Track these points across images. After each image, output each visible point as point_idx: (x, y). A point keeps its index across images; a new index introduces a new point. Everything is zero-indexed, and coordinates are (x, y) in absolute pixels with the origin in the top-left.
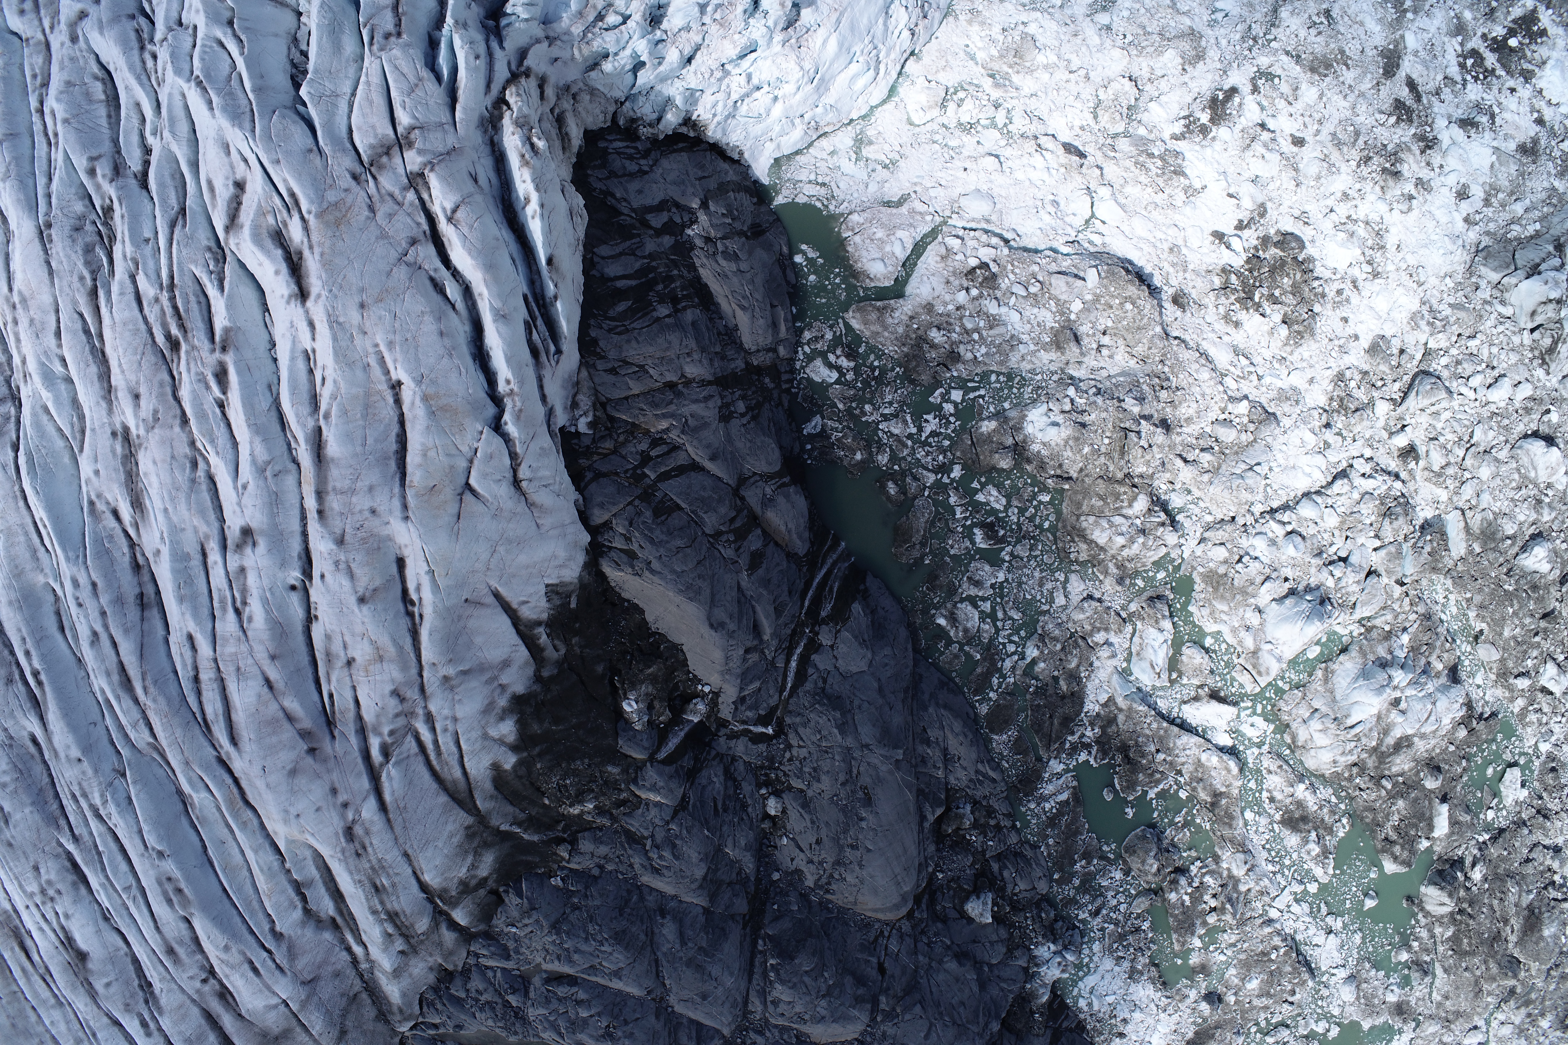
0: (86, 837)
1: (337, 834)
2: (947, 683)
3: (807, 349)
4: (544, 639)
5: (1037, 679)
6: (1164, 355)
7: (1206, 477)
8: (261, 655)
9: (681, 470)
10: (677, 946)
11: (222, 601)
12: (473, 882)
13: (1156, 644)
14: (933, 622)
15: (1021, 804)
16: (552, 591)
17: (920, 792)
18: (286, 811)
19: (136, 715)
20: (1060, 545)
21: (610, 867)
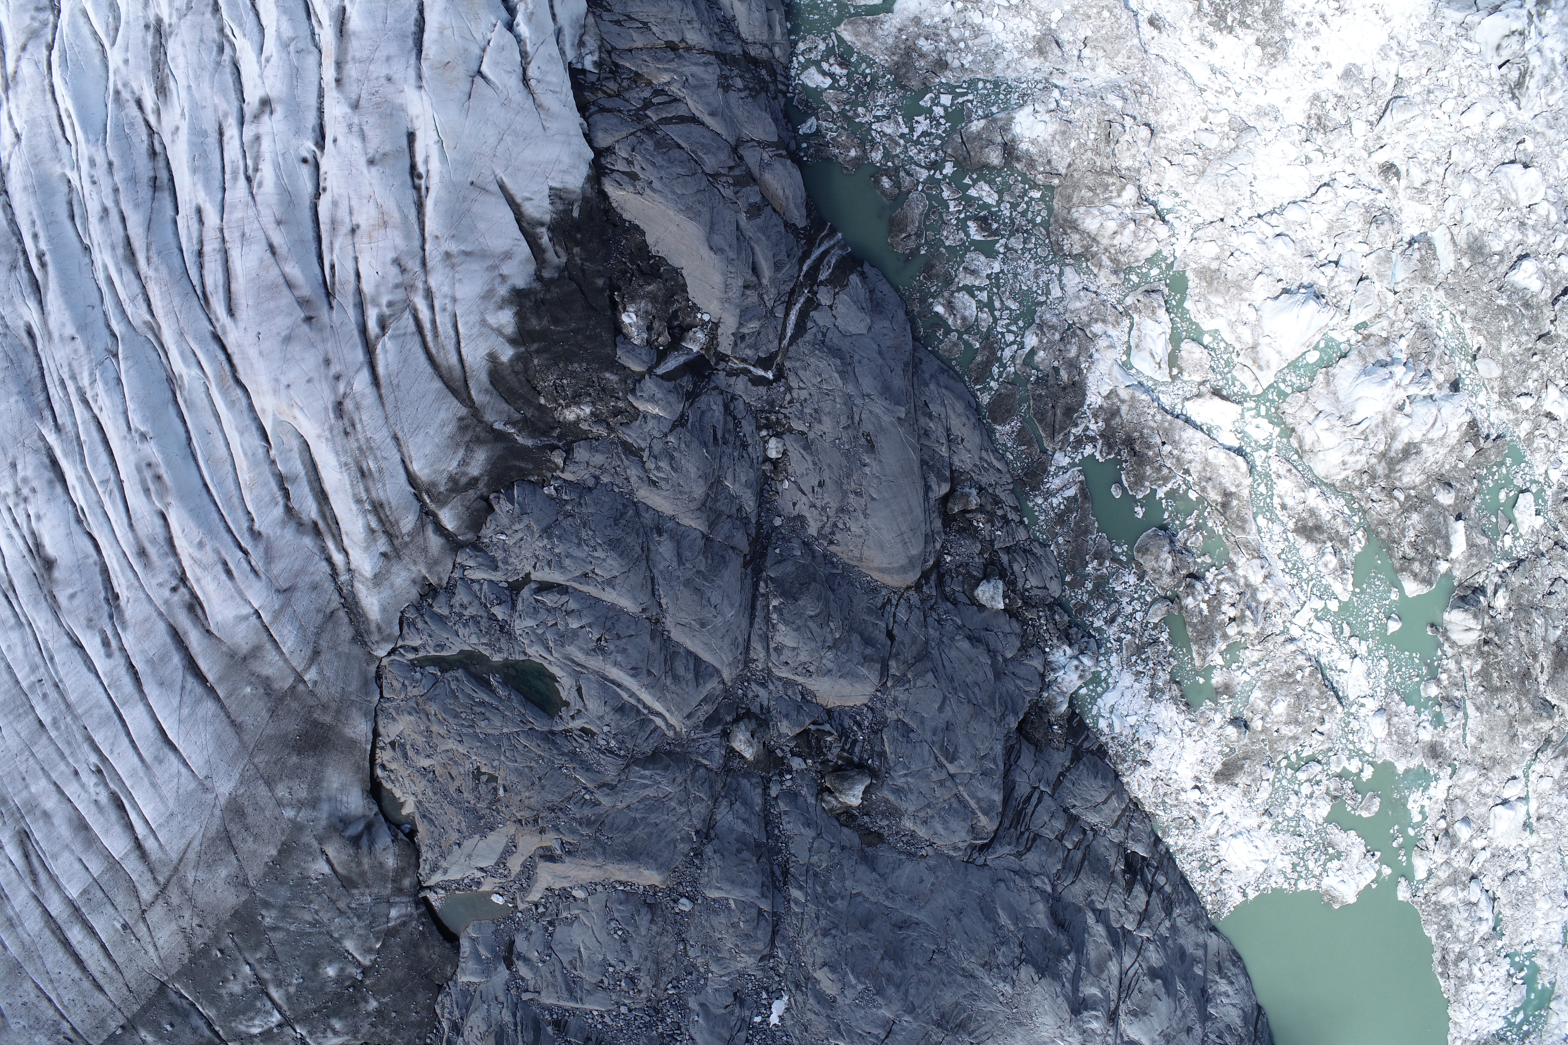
0: (69, 427)
1: (326, 408)
2: (946, 367)
3: (801, 58)
4: (545, 240)
5: (1038, 370)
6: (1143, 66)
7: (1192, 179)
8: (268, 219)
9: (682, 120)
10: (675, 564)
11: (235, 173)
12: (464, 480)
13: (1154, 335)
14: (931, 311)
15: (1028, 499)
16: (556, 195)
17: (923, 462)
18: (277, 380)
19: (136, 288)
20: (1053, 239)
21: (605, 479)
